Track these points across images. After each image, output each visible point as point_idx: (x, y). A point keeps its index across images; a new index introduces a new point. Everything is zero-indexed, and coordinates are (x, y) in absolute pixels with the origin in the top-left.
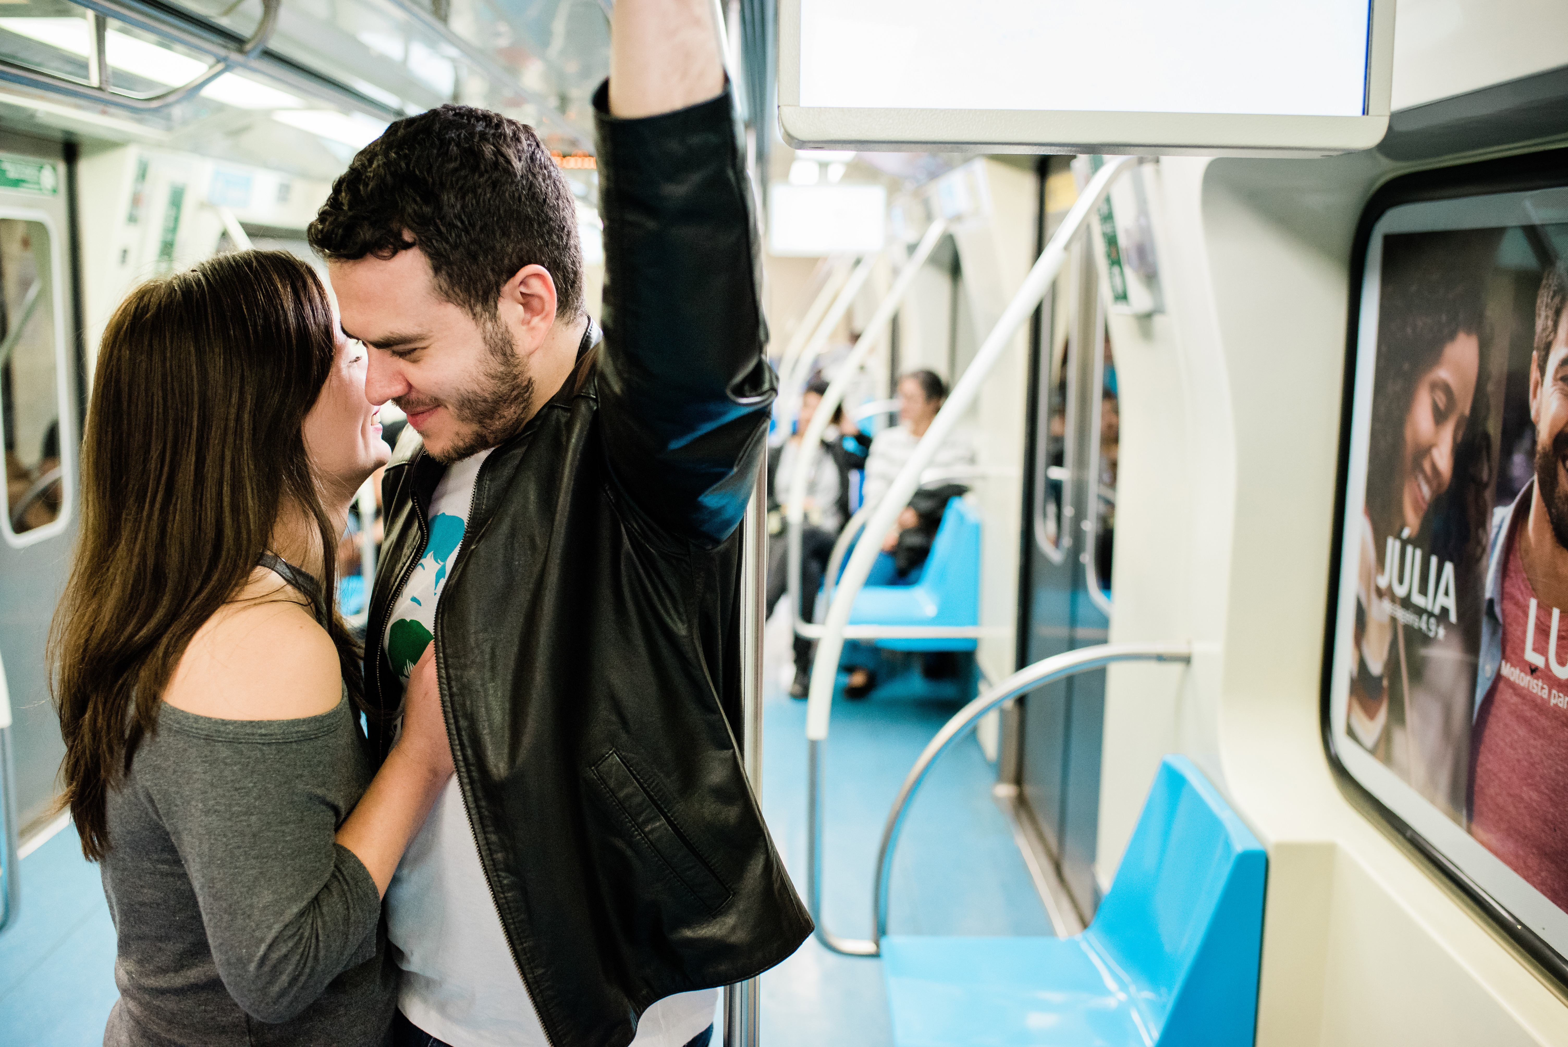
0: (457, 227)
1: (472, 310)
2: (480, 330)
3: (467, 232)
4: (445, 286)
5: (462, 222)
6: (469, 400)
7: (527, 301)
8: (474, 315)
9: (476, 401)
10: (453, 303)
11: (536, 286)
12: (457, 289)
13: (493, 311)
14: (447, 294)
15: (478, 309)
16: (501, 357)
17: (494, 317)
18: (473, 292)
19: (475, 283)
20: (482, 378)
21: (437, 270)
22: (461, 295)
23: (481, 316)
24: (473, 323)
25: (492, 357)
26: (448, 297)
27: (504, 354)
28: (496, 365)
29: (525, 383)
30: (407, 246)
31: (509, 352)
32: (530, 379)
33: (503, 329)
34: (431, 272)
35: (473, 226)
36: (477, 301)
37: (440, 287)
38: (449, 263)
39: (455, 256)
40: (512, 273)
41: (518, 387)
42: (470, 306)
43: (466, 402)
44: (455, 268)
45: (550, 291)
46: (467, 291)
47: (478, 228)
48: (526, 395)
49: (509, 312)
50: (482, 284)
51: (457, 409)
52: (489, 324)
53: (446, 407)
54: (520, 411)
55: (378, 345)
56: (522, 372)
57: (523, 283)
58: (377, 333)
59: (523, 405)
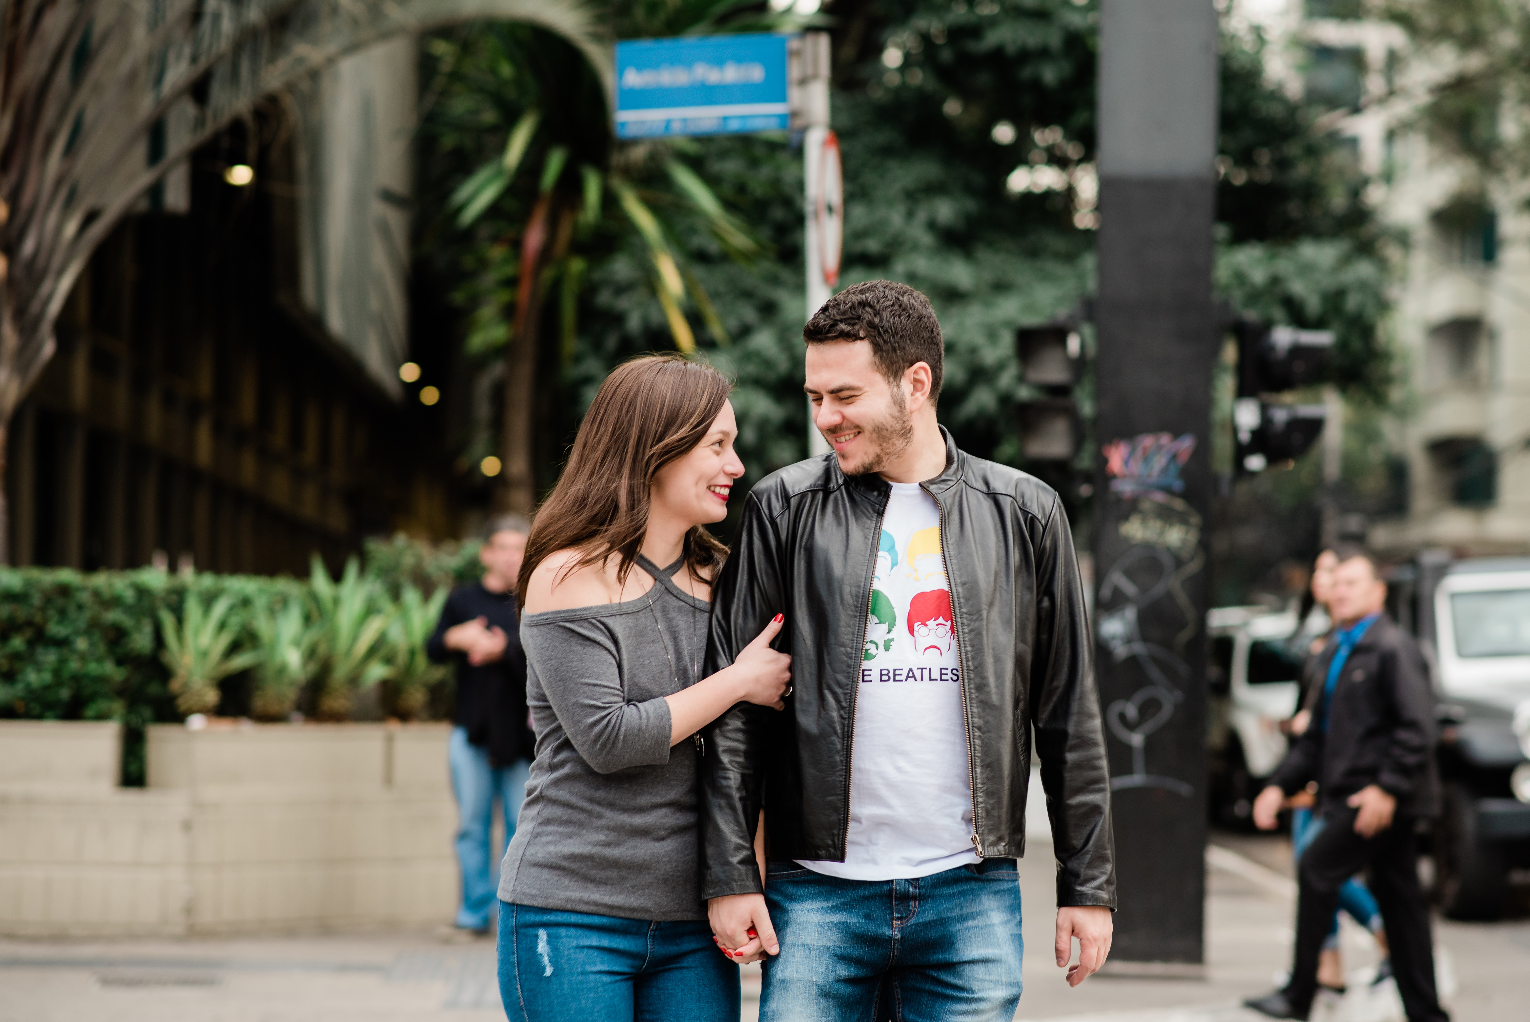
0: (889, 333)
1: (888, 379)
2: (891, 390)
3: (894, 337)
4: (877, 362)
5: (892, 331)
6: (878, 428)
7: (917, 382)
8: (889, 382)
9: (882, 429)
10: (880, 373)
11: (922, 376)
12: (883, 366)
13: (898, 382)
14: (878, 368)
15: (891, 379)
16: (899, 408)
17: (898, 386)
18: (891, 369)
19: (893, 364)
20: (887, 416)
21: (875, 353)
22: (885, 370)
23: (892, 384)
24: (888, 386)
25: (894, 407)
27: (901, 407)
28: (894, 410)
29: (909, 427)
30: (862, 339)
31: (903, 407)
32: (912, 426)
33: (901, 393)
34: (872, 354)
35: (897, 334)
36: (891, 375)
37: (875, 363)
38: (882, 351)
39: (885, 348)
40: (912, 364)
41: (906, 428)
42: (888, 376)
43: (876, 429)
44: (885, 354)
45: (928, 379)
46: (888, 367)
47: (899, 336)
48: (909, 435)
49: (906, 385)
50: (896, 366)
51: (870, 433)
52: (895, 389)
53: (864, 432)
54: (904, 444)
55: (832, 392)
56: (907, 421)
57: (916, 372)
58: (835, 384)
59: (906, 440)
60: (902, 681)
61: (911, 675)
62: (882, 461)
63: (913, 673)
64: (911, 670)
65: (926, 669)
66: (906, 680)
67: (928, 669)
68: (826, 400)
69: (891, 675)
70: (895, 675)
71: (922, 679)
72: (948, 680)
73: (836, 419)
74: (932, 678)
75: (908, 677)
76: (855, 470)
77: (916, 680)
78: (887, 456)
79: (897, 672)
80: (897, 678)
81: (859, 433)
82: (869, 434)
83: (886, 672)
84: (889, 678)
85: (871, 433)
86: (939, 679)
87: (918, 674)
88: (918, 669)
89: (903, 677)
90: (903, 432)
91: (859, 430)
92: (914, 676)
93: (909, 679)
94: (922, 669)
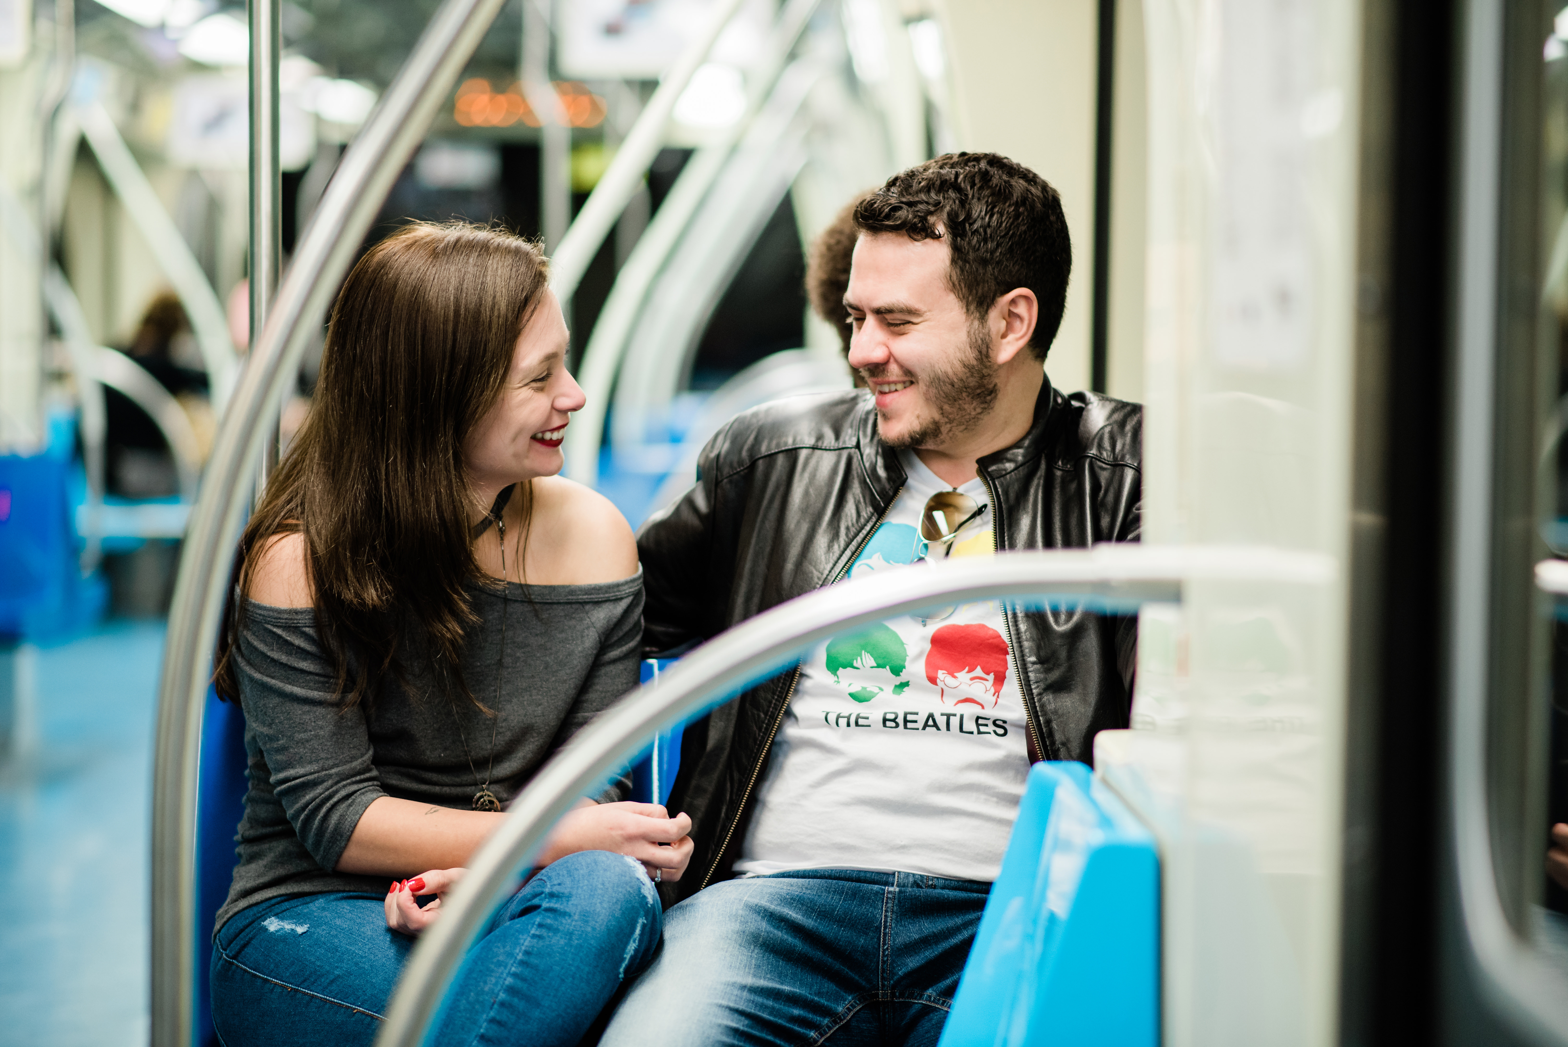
0: (980, 235)
1: (967, 306)
2: (969, 324)
4: (955, 278)
5: (985, 234)
6: (939, 380)
7: (1011, 316)
8: (970, 312)
9: (944, 382)
10: (955, 293)
11: (1021, 309)
12: (962, 284)
14: (954, 285)
15: (972, 308)
16: (979, 355)
18: (974, 291)
19: (978, 284)
20: (958, 363)
21: (953, 261)
22: (964, 290)
23: (973, 313)
24: (965, 317)
25: (970, 350)
26: (954, 288)
28: (971, 356)
29: (991, 386)
30: (936, 237)
31: (984, 352)
32: (995, 385)
34: (949, 263)
36: (975, 302)
37: (950, 276)
38: (966, 261)
39: (970, 257)
40: (1009, 289)
41: (984, 386)
42: (969, 304)
43: (936, 381)
44: (968, 266)
45: (1032, 316)
46: (970, 289)
48: (989, 398)
49: (995, 320)
50: (983, 288)
51: (926, 386)
52: (976, 323)
53: (918, 383)
54: (979, 410)
55: (879, 312)
56: (989, 375)
57: (1013, 302)
58: (883, 300)
59: (983, 406)
60: (918, 729)
61: (931, 722)
62: (940, 432)
63: (934, 720)
64: (931, 716)
65: (955, 715)
66: (924, 728)
67: (958, 717)
68: (871, 321)
69: (900, 720)
70: (906, 721)
71: (948, 728)
72: (990, 733)
73: (878, 355)
74: (964, 730)
75: (926, 725)
76: (898, 439)
77: (938, 729)
78: (948, 426)
79: (909, 717)
80: (909, 725)
81: (912, 383)
82: (925, 388)
83: (892, 716)
84: (897, 725)
85: (928, 387)
86: (975, 731)
87: (941, 721)
88: (942, 715)
89: (920, 725)
90: (979, 391)
91: (910, 378)
92: (935, 725)
93: (927, 728)
94: (948, 716)
